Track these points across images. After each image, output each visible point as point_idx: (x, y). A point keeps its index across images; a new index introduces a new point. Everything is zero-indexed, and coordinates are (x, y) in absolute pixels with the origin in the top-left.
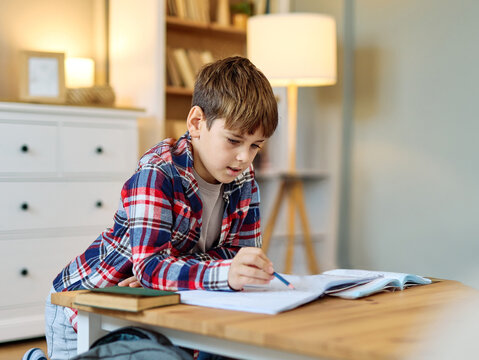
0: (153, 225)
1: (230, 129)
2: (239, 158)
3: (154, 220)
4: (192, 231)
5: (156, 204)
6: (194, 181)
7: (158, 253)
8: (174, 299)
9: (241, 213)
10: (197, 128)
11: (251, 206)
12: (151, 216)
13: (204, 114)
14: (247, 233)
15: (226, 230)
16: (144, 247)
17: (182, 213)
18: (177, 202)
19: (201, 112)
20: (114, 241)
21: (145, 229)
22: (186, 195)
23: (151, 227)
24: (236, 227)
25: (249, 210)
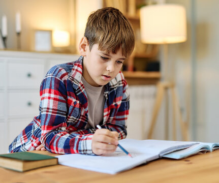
0: (53, 112)
1: (101, 50)
2: (107, 69)
3: (53, 109)
4: (83, 116)
5: (55, 99)
6: (82, 85)
7: (54, 130)
8: (54, 162)
9: (116, 105)
10: (85, 51)
11: (122, 100)
12: (51, 106)
13: (88, 42)
14: (120, 117)
15: (107, 115)
16: (46, 126)
17: (72, 105)
18: (69, 98)
19: (86, 40)
20: (38, 122)
21: (47, 115)
22: (76, 94)
23: (51, 114)
24: (113, 113)
25: (122, 103)
